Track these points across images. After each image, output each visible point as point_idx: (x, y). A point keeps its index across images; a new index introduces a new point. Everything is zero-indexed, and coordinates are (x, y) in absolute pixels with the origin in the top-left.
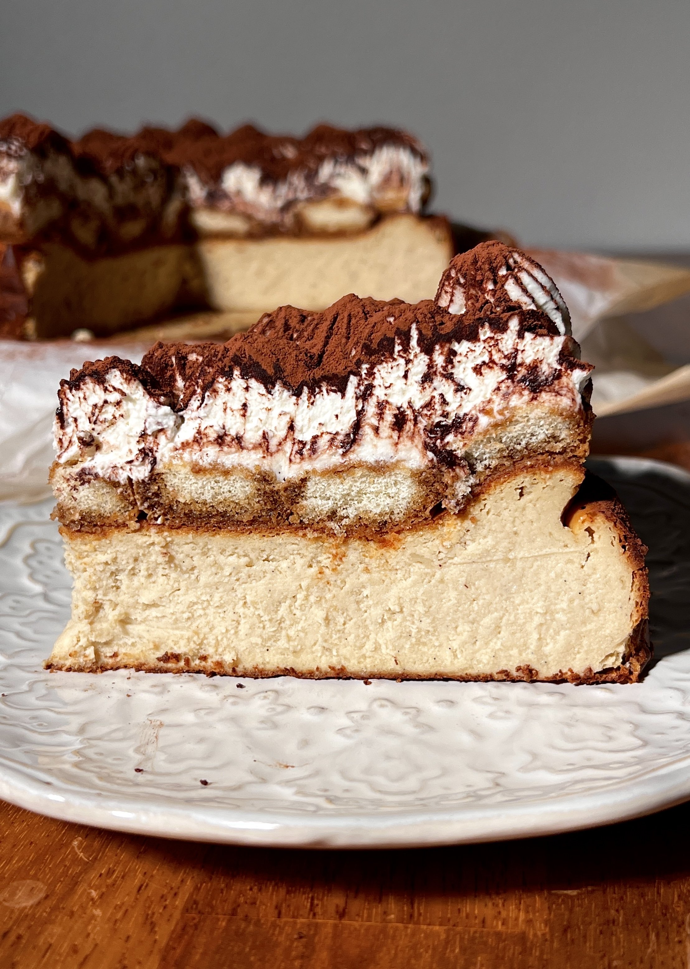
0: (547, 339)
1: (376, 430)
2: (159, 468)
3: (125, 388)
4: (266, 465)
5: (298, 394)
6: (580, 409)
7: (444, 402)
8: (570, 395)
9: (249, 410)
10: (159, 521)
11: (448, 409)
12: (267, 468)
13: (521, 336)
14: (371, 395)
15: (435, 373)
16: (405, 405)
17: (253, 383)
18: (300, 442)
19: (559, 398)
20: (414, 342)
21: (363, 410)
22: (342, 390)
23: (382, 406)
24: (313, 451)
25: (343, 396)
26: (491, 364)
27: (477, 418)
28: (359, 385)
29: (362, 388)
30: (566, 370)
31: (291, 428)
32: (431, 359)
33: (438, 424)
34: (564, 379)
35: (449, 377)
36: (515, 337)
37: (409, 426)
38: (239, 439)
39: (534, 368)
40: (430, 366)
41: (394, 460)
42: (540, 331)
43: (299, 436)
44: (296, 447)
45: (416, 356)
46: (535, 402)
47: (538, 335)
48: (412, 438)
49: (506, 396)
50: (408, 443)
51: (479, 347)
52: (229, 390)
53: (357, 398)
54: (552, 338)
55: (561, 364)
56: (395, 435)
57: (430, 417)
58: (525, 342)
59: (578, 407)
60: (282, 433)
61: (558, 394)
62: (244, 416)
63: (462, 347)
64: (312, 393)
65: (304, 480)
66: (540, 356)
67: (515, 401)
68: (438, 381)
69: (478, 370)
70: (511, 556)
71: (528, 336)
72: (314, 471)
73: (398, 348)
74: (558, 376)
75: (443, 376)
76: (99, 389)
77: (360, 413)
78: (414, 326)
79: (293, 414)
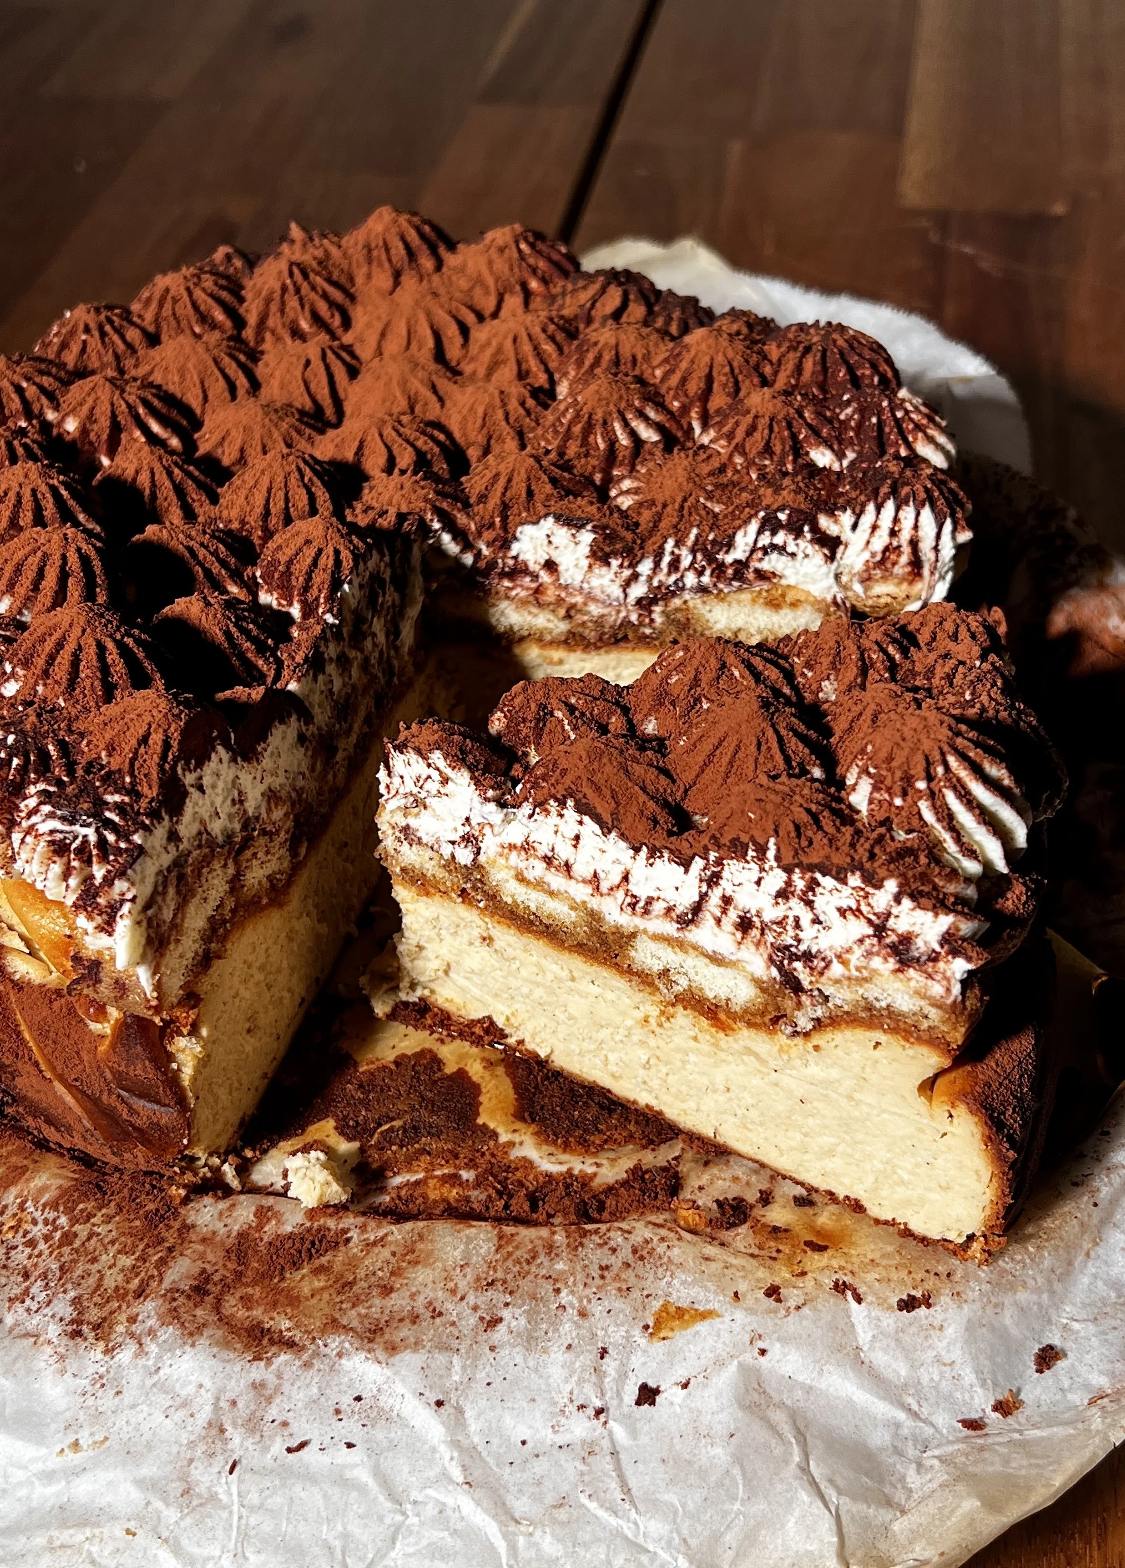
0: (930, 914)
1: (718, 921)
2: (482, 859)
3: (448, 771)
4: (595, 903)
5: (637, 850)
6: (955, 1002)
7: (797, 925)
8: (945, 983)
9: (581, 842)
10: (481, 905)
11: (802, 935)
12: (595, 907)
13: (897, 899)
14: (717, 884)
15: (793, 893)
16: (753, 912)
17: (586, 819)
18: (634, 896)
19: (930, 982)
20: (771, 854)
21: (706, 894)
22: (686, 865)
23: (727, 900)
24: (646, 912)
25: (686, 871)
26: (857, 912)
27: (831, 962)
28: (705, 869)
29: (708, 873)
30: (948, 953)
31: (626, 878)
32: (790, 878)
33: (787, 947)
34: (941, 965)
35: (810, 904)
36: (890, 897)
37: (755, 933)
38: (568, 866)
39: (907, 939)
40: (789, 883)
41: (733, 958)
42: (923, 901)
43: (634, 889)
44: (629, 900)
45: (771, 868)
46: (901, 975)
47: (920, 907)
48: (758, 944)
49: (869, 954)
50: (753, 948)
51: (846, 891)
52: (561, 816)
53: (701, 881)
54: (936, 915)
55: (942, 947)
56: (739, 935)
57: (780, 934)
58: (900, 908)
59: (952, 999)
60: (616, 879)
61: (930, 977)
62: (575, 846)
63: (827, 882)
64: (652, 855)
65: (633, 935)
66: (916, 929)
67: (877, 962)
68: (794, 902)
69: (842, 912)
70: (857, 1096)
71: (907, 903)
72: (645, 931)
73: (751, 853)
74: (934, 958)
75: (801, 899)
76: (422, 763)
77: (703, 897)
78: (772, 840)
79: (629, 867)
